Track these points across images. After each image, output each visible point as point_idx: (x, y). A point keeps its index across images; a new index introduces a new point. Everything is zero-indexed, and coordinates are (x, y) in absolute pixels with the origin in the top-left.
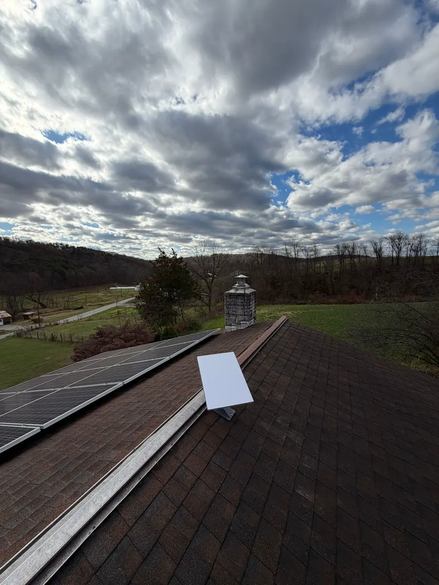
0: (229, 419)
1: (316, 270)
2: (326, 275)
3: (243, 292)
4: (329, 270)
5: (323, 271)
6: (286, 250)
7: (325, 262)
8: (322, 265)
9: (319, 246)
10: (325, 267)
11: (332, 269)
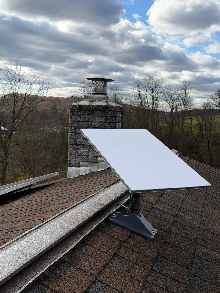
0: (153, 237)
1: (185, 129)
2: (200, 138)
3: (105, 104)
4: (206, 129)
5: (196, 131)
6: (140, 96)
7: (200, 118)
8: (195, 122)
9: (191, 93)
10: (200, 125)
11: (210, 129)
